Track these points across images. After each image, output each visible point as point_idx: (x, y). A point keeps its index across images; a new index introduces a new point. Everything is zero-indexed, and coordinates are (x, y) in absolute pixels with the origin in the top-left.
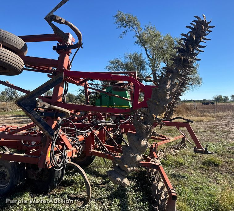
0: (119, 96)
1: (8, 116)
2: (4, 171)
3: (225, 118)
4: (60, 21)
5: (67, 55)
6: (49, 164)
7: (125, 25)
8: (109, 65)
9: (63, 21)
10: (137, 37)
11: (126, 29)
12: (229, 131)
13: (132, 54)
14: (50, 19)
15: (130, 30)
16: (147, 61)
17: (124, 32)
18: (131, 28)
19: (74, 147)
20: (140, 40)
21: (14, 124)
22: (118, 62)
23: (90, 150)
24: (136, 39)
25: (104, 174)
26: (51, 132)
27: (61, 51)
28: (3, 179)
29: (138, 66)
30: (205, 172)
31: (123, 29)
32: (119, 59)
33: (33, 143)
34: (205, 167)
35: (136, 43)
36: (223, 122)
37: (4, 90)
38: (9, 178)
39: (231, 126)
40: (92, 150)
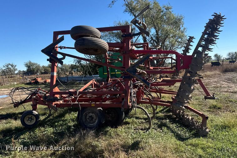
2: (92, 115)
3: (214, 77)
10: (126, 5)
12: (221, 87)
14: (135, 22)
17: (113, 2)
20: (129, 8)
24: (125, 8)
28: (91, 121)
30: (212, 113)
34: (211, 110)
35: (126, 11)
36: (212, 80)
39: (221, 82)
40: (141, 100)
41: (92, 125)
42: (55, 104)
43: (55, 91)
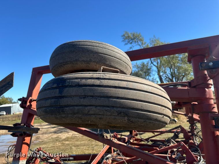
7: (131, 42)
11: (132, 45)
31: (130, 45)
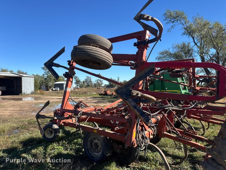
0: (176, 82)
1: (88, 97)
2: (97, 142)
4: (147, 19)
5: (145, 49)
6: (135, 143)
7: (173, 20)
8: (158, 55)
9: (150, 18)
10: (185, 29)
13: (180, 44)
14: (139, 18)
15: (178, 24)
16: (196, 49)
18: (179, 22)
19: (150, 128)
20: (187, 31)
21: (93, 103)
22: (166, 52)
23: (163, 133)
24: (183, 31)
25: (172, 154)
26: (146, 119)
27: (140, 46)
28: (96, 149)
29: (187, 54)
31: (172, 24)
32: (167, 50)
33: (117, 122)
35: (184, 34)
37: (85, 80)
38: (101, 149)
40: (165, 133)
41: (96, 154)
42: (63, 122)
43: (65, 108)
